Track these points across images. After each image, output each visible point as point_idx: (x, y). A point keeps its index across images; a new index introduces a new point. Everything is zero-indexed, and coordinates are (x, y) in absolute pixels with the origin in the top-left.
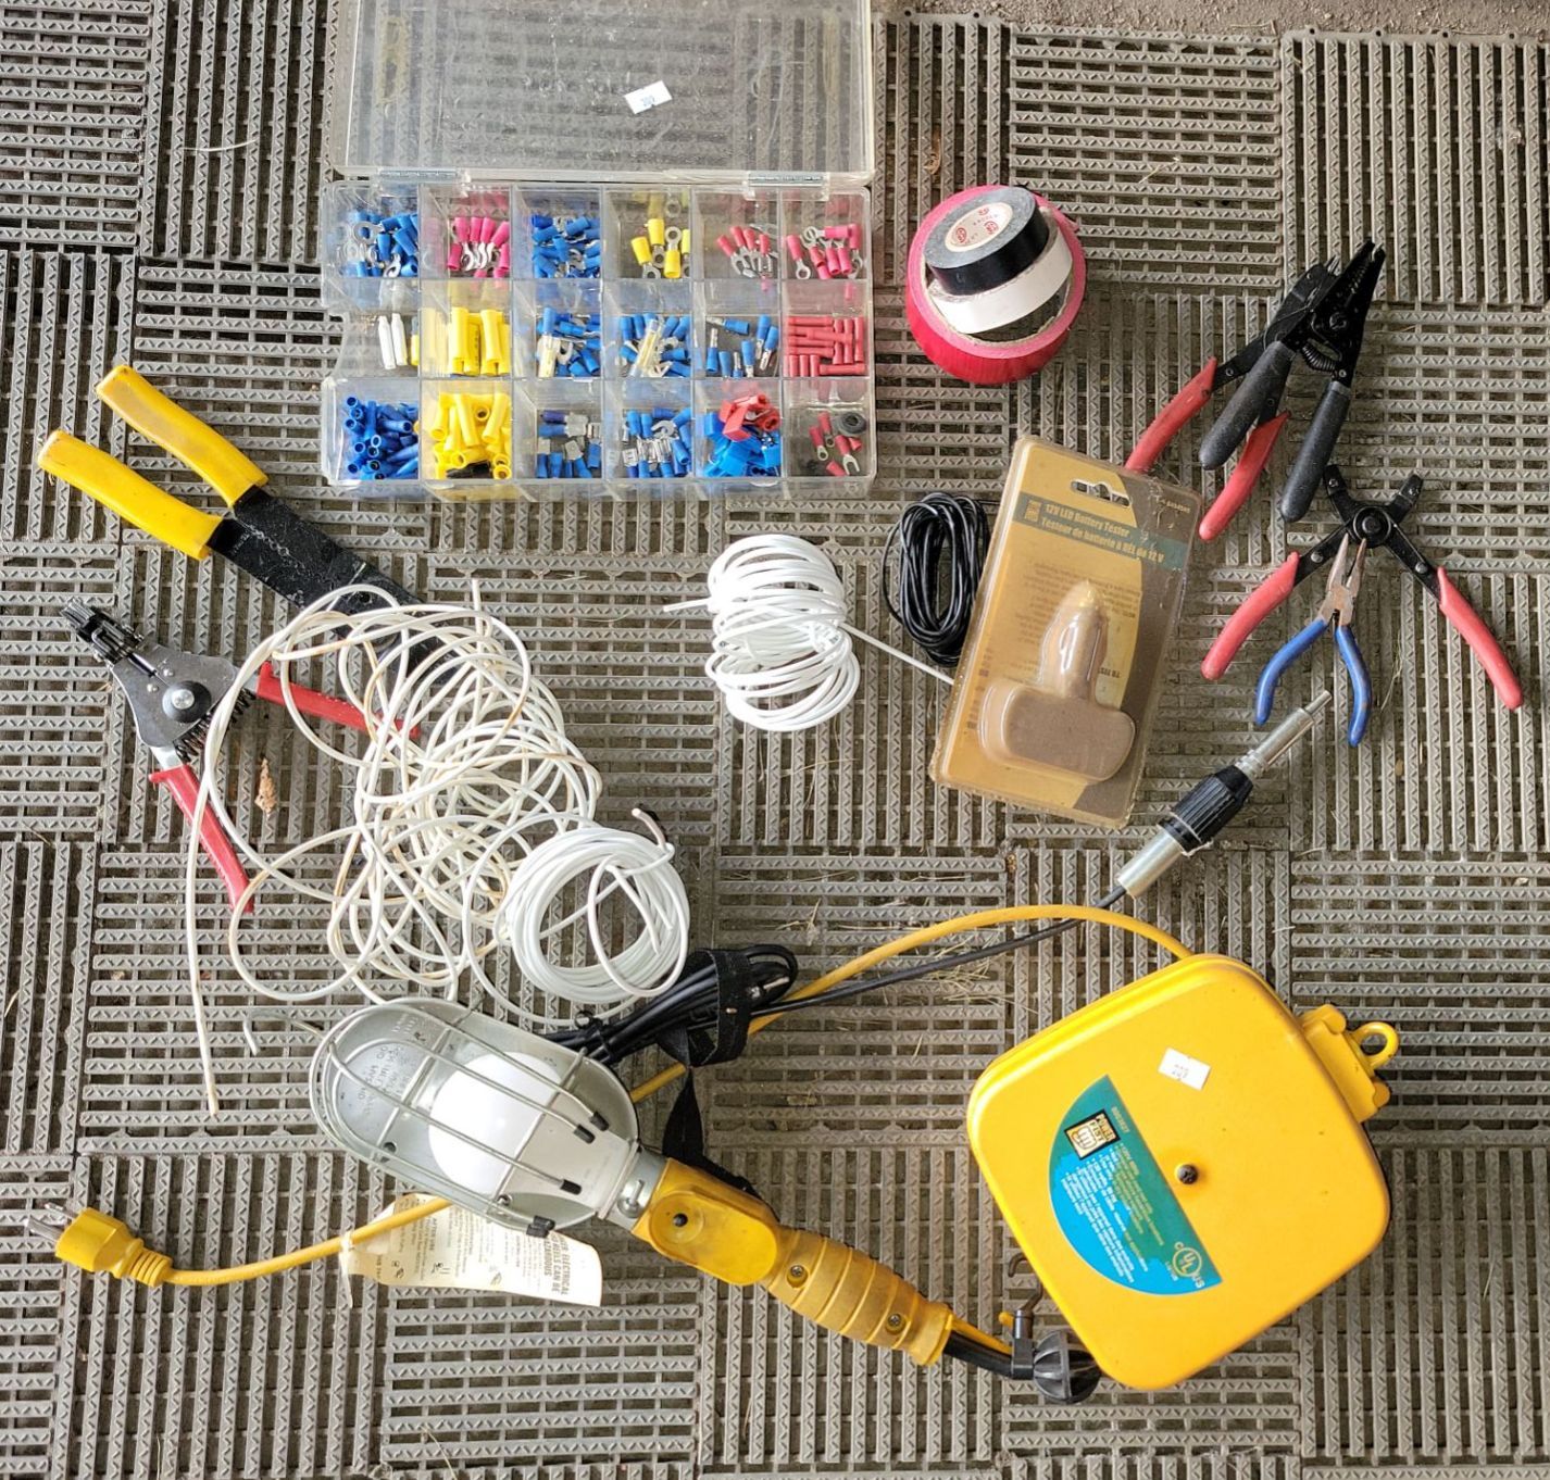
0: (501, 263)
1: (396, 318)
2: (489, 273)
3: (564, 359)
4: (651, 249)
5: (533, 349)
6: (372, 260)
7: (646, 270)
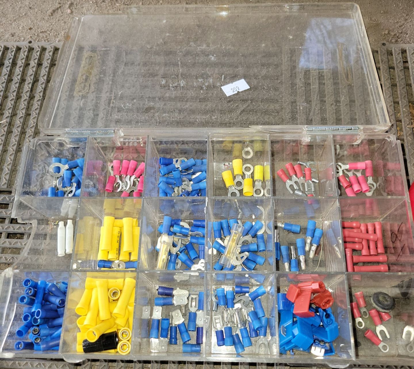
0: (138, 187)
1: (70, 222)
2: (131, 194)
3: (175, 251)
4: (234, 178)
5: (154, 243)
6: (60, 186)
7: (230, 191)
